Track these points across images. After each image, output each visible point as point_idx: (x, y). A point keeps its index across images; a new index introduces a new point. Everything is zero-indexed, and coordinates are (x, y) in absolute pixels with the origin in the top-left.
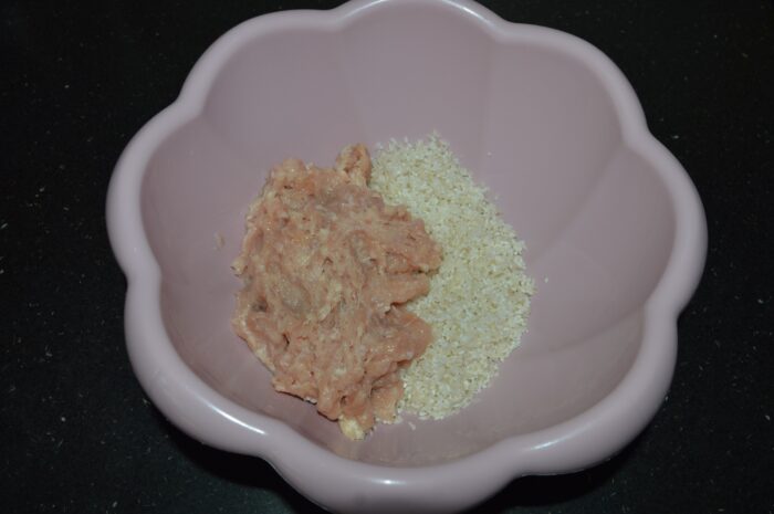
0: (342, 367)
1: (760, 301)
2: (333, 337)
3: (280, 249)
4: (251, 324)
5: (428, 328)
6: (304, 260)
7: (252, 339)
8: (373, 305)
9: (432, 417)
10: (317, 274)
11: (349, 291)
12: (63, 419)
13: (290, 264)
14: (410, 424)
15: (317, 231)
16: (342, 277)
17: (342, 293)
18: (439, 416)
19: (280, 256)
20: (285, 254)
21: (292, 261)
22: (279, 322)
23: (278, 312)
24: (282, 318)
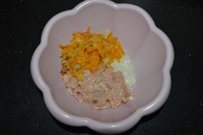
0: (120, 93)
1: (200, 104)
2: (114, 91)
3: (86, 90)
4: (98, 106)
5: (119, 72)
6: (91, 87)
7: (101, 108)
8: (110, 79)
9: (135, 82)
10: (96, 86)
11: (105, 82)
12: (29, 103)
13: (90, 90)
14: (134, 87)
15: (87, 80)
16: (101, 81)
17: (104, 83)
18: (135, 81)
19: (87, 91)
20: (88, 90)
21: (90, 89)
22: (103, 100)
23: (99, 99)
24: (102, 99)
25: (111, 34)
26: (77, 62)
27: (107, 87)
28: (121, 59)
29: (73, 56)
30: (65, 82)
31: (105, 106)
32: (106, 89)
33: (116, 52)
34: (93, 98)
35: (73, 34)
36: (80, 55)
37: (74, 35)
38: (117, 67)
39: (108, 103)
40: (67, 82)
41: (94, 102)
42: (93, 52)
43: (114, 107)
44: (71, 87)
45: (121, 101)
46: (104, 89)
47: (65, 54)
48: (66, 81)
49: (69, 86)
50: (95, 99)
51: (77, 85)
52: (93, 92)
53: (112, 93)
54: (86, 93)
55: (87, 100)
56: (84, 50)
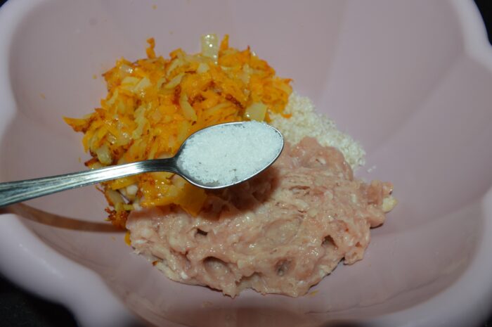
0: (351, 197)
2: (334, 199)
3: (234, 238)
4: (303, 277)
7: (313, 280)
9: (363, 156)
13: (250, 230)
14: (369, 170)
19: (240, 239)
20: (240, 234)
21: (248, 228)
22: (309, 244)
23: (296, 247)
24: (305, 242)
25: (225, 46)
26: (161, 149)
27: (300, 195)
28: (289, 104)
29: (136, 134)
30: (140, 242)
31: (323, 267)
32: (303, 204)
33: (267, 88)
34: (271, 253)
35: (104, 75)
36: (162, 119)
37: (107, 75)
38: (289, 131)
39: (330, 249)
40: (152, 240)
41: (279, 270)
42: (205, 94)
43: (355, 254)
44: (173, 251)
45: (367, 223)
46: (294, 207)
47: (101, 144)
48: (143, 238)
49: (165, 251)
50: (282, 255)
51: (192, 233)
52: (259, 236)
53: (330, 206)
54: (239, 246)
55: (252, 272)
56: (168, 97)
